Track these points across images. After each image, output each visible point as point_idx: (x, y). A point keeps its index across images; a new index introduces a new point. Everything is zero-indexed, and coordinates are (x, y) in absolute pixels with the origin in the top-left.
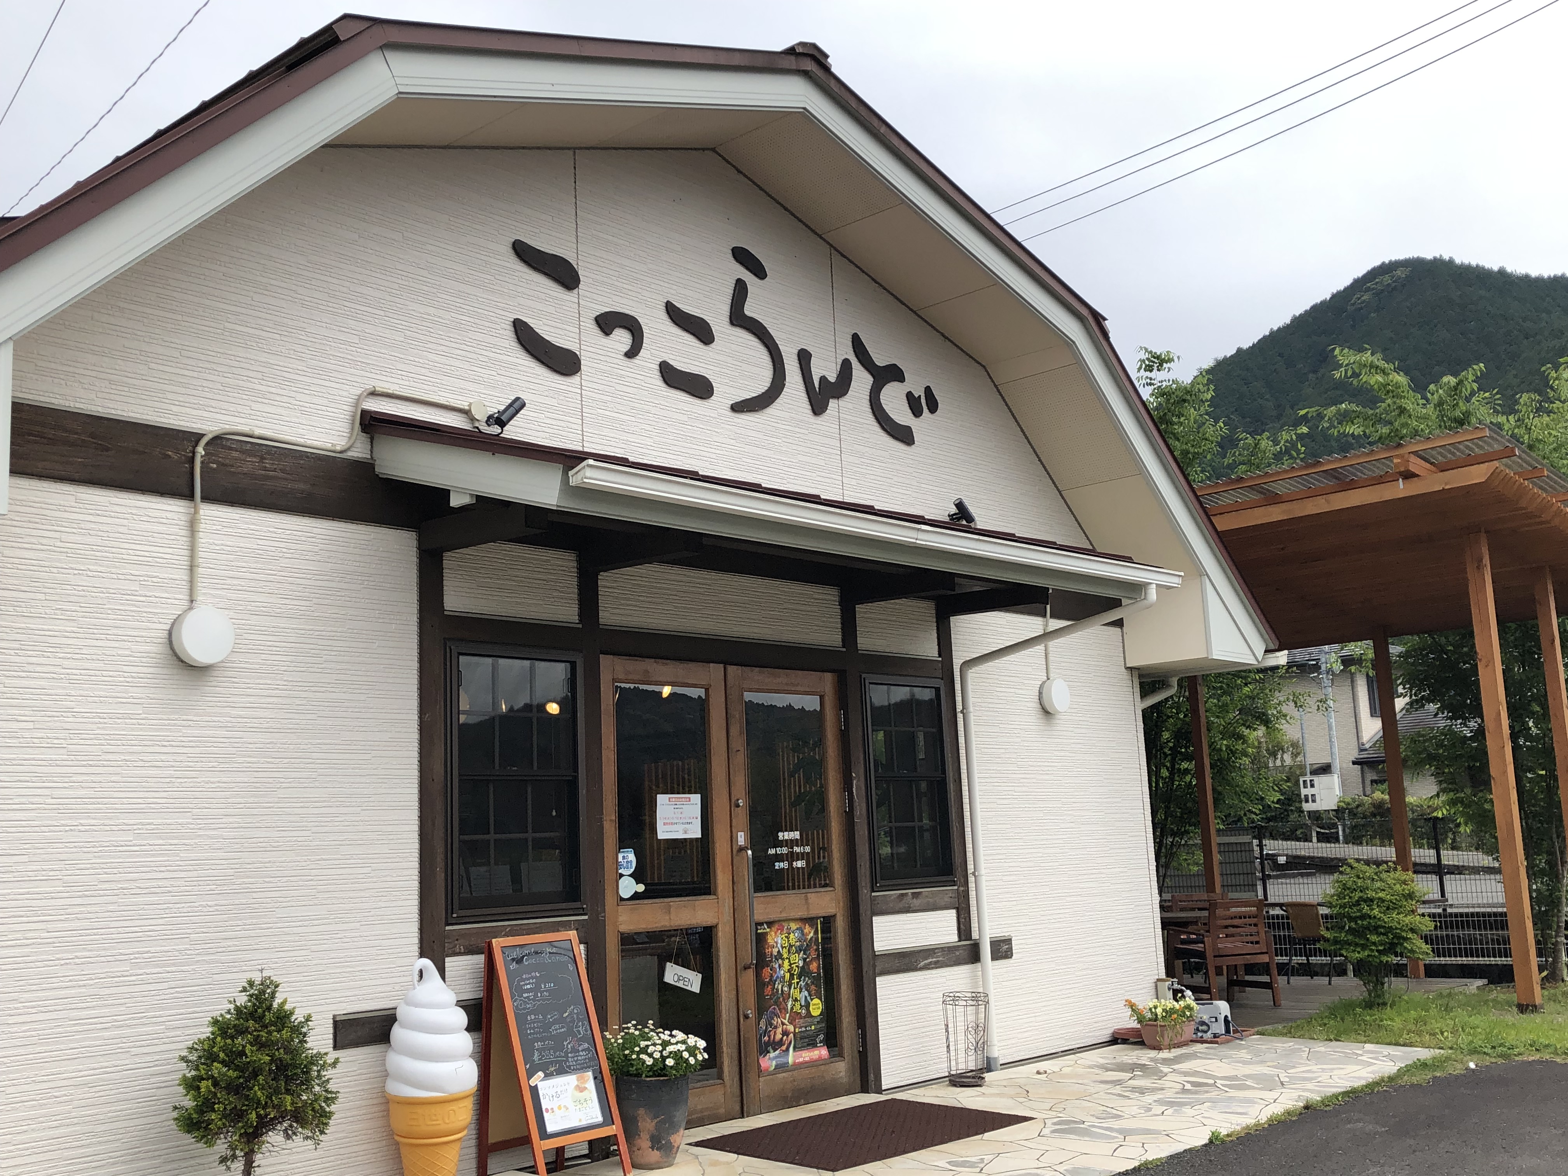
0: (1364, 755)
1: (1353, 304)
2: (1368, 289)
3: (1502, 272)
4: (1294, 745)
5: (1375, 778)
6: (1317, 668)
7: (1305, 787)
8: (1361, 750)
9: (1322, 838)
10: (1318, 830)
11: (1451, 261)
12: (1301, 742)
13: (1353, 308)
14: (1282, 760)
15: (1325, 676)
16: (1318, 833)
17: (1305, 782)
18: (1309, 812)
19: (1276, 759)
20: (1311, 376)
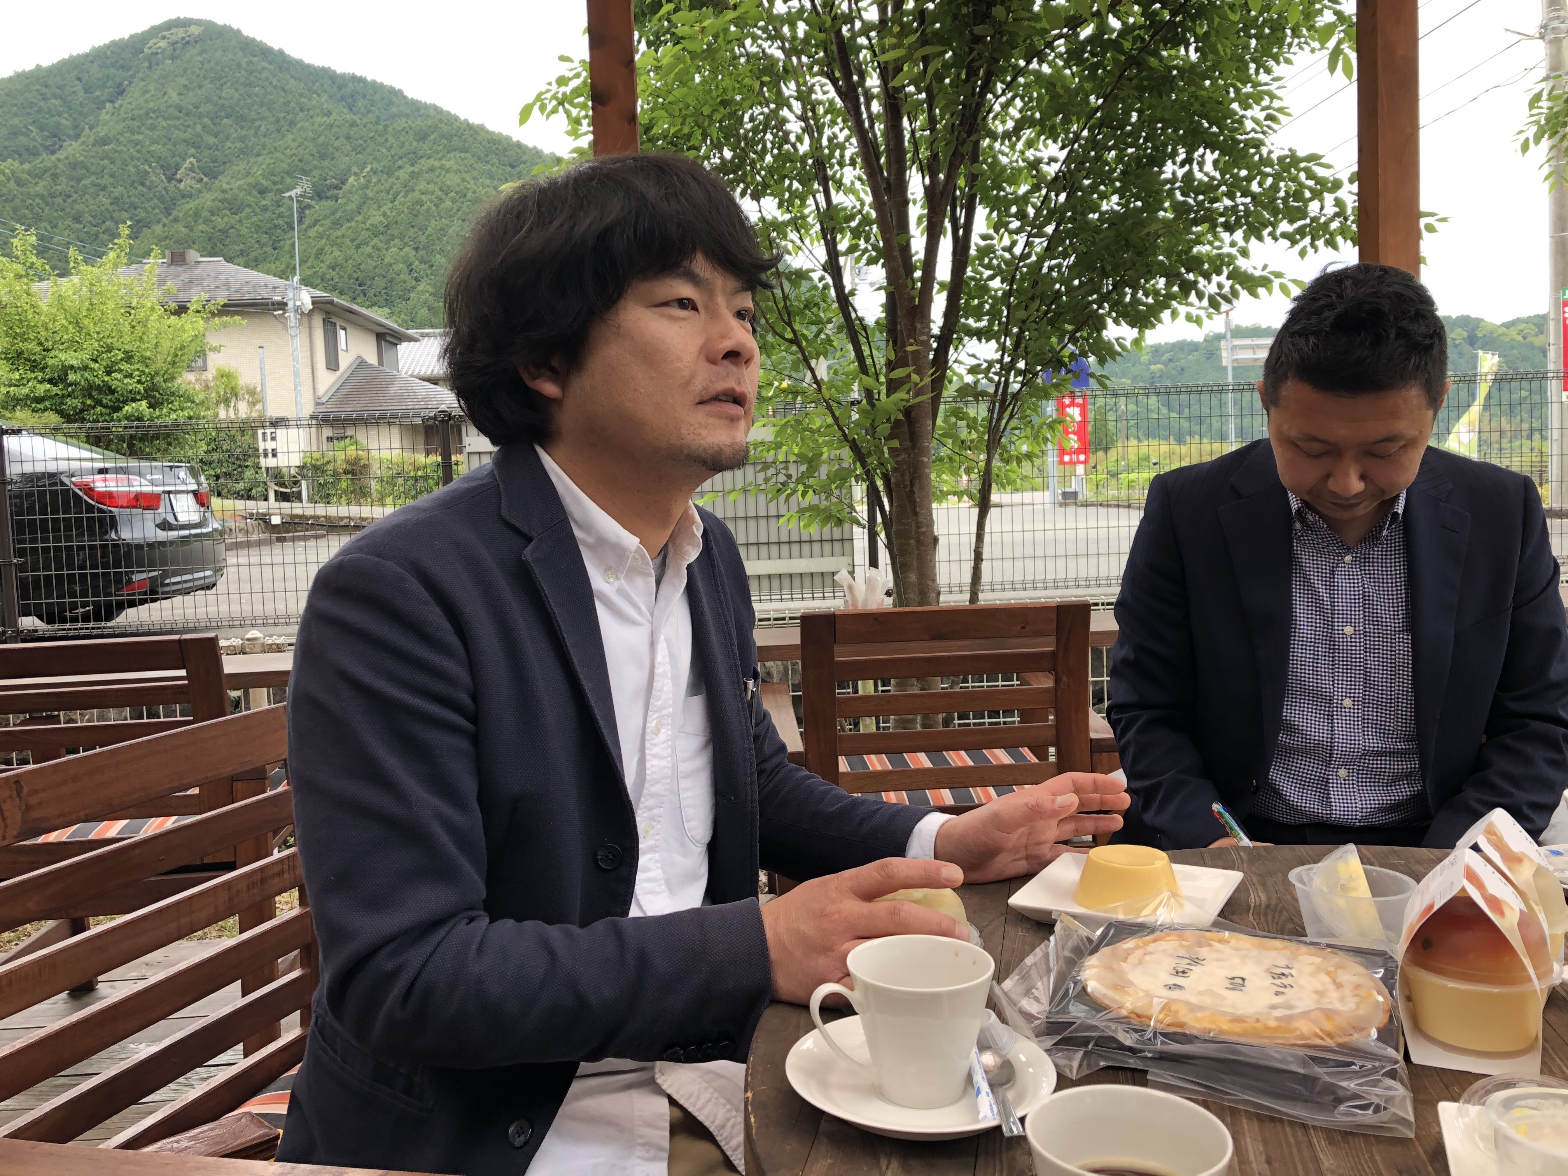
0: (322, 409)
1: (150, 48)
2: (164, 38)
3: (281, 52)
4: (252, 392)
5: (331, 434)
6: (282, 305)
7: (264, 440)
8: (318, 404)
9: (283, 497)
10: (277, 488)
11: (238, 32)
12: (259, 389)
13: (150, 51)
14: (236, 410)
15: (292, 314)
16: (276, 491)
17: (264, 434)
18: (267, 469)
19: (228, 406)
20: (108, 105)
